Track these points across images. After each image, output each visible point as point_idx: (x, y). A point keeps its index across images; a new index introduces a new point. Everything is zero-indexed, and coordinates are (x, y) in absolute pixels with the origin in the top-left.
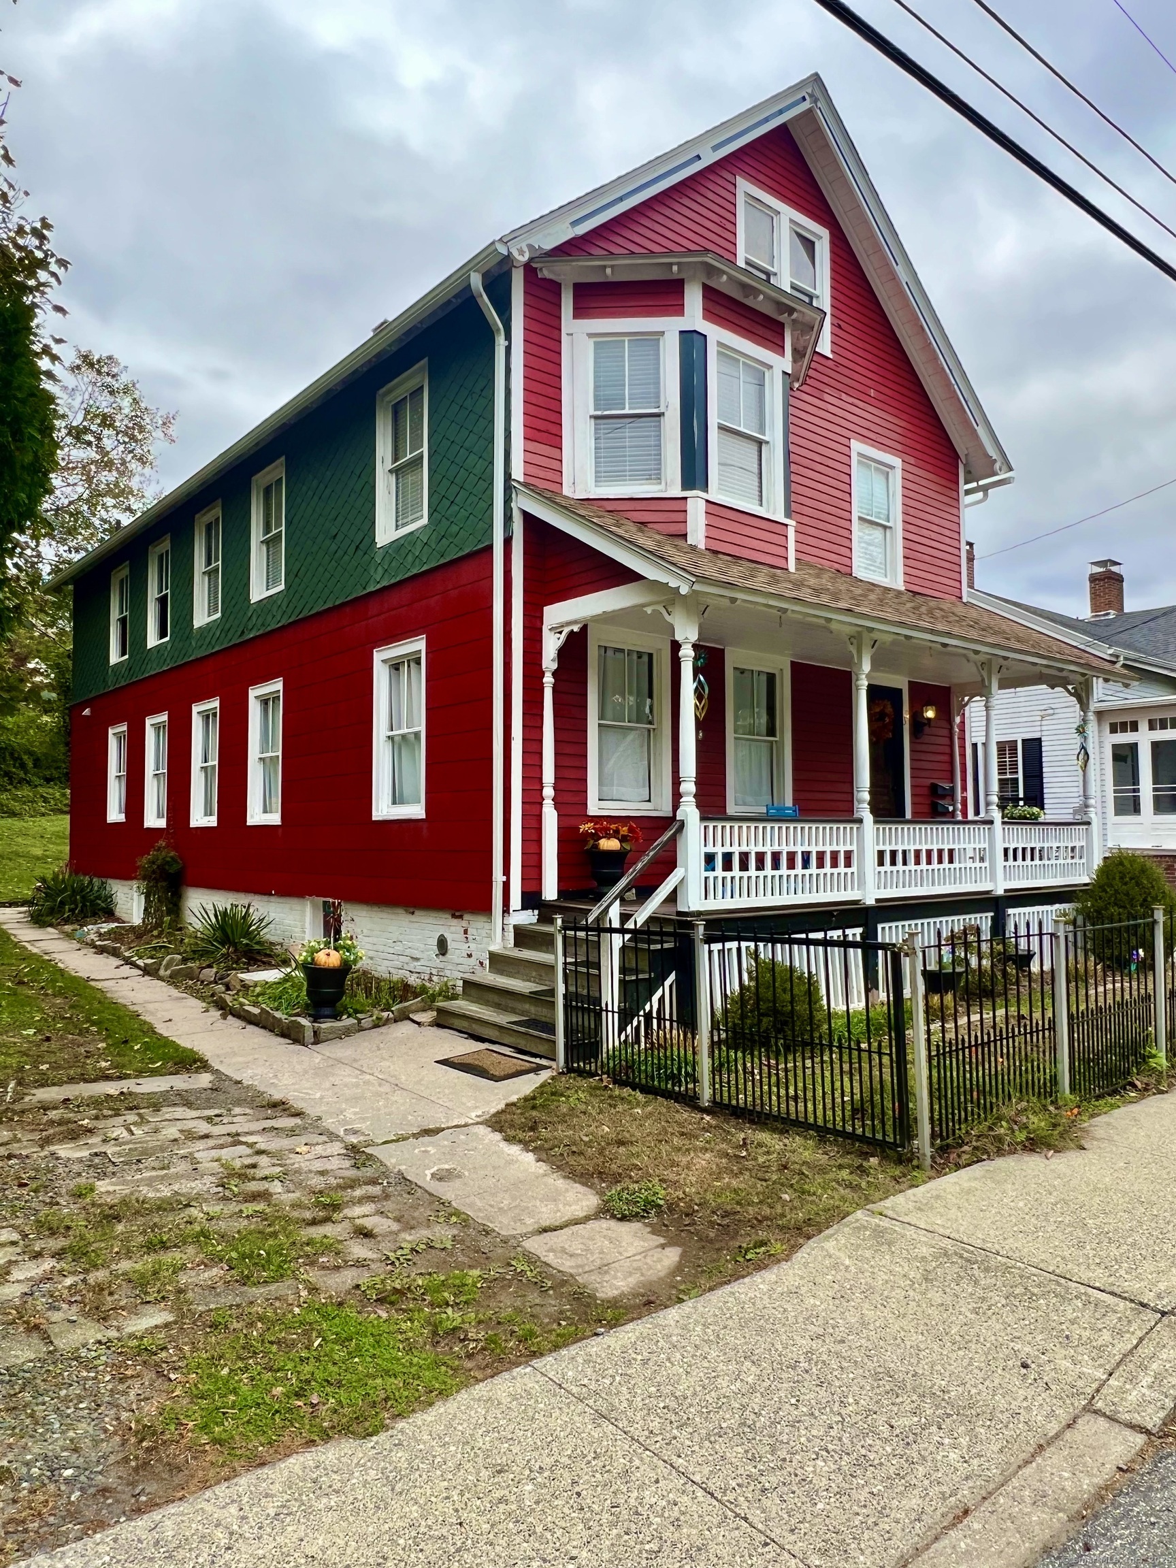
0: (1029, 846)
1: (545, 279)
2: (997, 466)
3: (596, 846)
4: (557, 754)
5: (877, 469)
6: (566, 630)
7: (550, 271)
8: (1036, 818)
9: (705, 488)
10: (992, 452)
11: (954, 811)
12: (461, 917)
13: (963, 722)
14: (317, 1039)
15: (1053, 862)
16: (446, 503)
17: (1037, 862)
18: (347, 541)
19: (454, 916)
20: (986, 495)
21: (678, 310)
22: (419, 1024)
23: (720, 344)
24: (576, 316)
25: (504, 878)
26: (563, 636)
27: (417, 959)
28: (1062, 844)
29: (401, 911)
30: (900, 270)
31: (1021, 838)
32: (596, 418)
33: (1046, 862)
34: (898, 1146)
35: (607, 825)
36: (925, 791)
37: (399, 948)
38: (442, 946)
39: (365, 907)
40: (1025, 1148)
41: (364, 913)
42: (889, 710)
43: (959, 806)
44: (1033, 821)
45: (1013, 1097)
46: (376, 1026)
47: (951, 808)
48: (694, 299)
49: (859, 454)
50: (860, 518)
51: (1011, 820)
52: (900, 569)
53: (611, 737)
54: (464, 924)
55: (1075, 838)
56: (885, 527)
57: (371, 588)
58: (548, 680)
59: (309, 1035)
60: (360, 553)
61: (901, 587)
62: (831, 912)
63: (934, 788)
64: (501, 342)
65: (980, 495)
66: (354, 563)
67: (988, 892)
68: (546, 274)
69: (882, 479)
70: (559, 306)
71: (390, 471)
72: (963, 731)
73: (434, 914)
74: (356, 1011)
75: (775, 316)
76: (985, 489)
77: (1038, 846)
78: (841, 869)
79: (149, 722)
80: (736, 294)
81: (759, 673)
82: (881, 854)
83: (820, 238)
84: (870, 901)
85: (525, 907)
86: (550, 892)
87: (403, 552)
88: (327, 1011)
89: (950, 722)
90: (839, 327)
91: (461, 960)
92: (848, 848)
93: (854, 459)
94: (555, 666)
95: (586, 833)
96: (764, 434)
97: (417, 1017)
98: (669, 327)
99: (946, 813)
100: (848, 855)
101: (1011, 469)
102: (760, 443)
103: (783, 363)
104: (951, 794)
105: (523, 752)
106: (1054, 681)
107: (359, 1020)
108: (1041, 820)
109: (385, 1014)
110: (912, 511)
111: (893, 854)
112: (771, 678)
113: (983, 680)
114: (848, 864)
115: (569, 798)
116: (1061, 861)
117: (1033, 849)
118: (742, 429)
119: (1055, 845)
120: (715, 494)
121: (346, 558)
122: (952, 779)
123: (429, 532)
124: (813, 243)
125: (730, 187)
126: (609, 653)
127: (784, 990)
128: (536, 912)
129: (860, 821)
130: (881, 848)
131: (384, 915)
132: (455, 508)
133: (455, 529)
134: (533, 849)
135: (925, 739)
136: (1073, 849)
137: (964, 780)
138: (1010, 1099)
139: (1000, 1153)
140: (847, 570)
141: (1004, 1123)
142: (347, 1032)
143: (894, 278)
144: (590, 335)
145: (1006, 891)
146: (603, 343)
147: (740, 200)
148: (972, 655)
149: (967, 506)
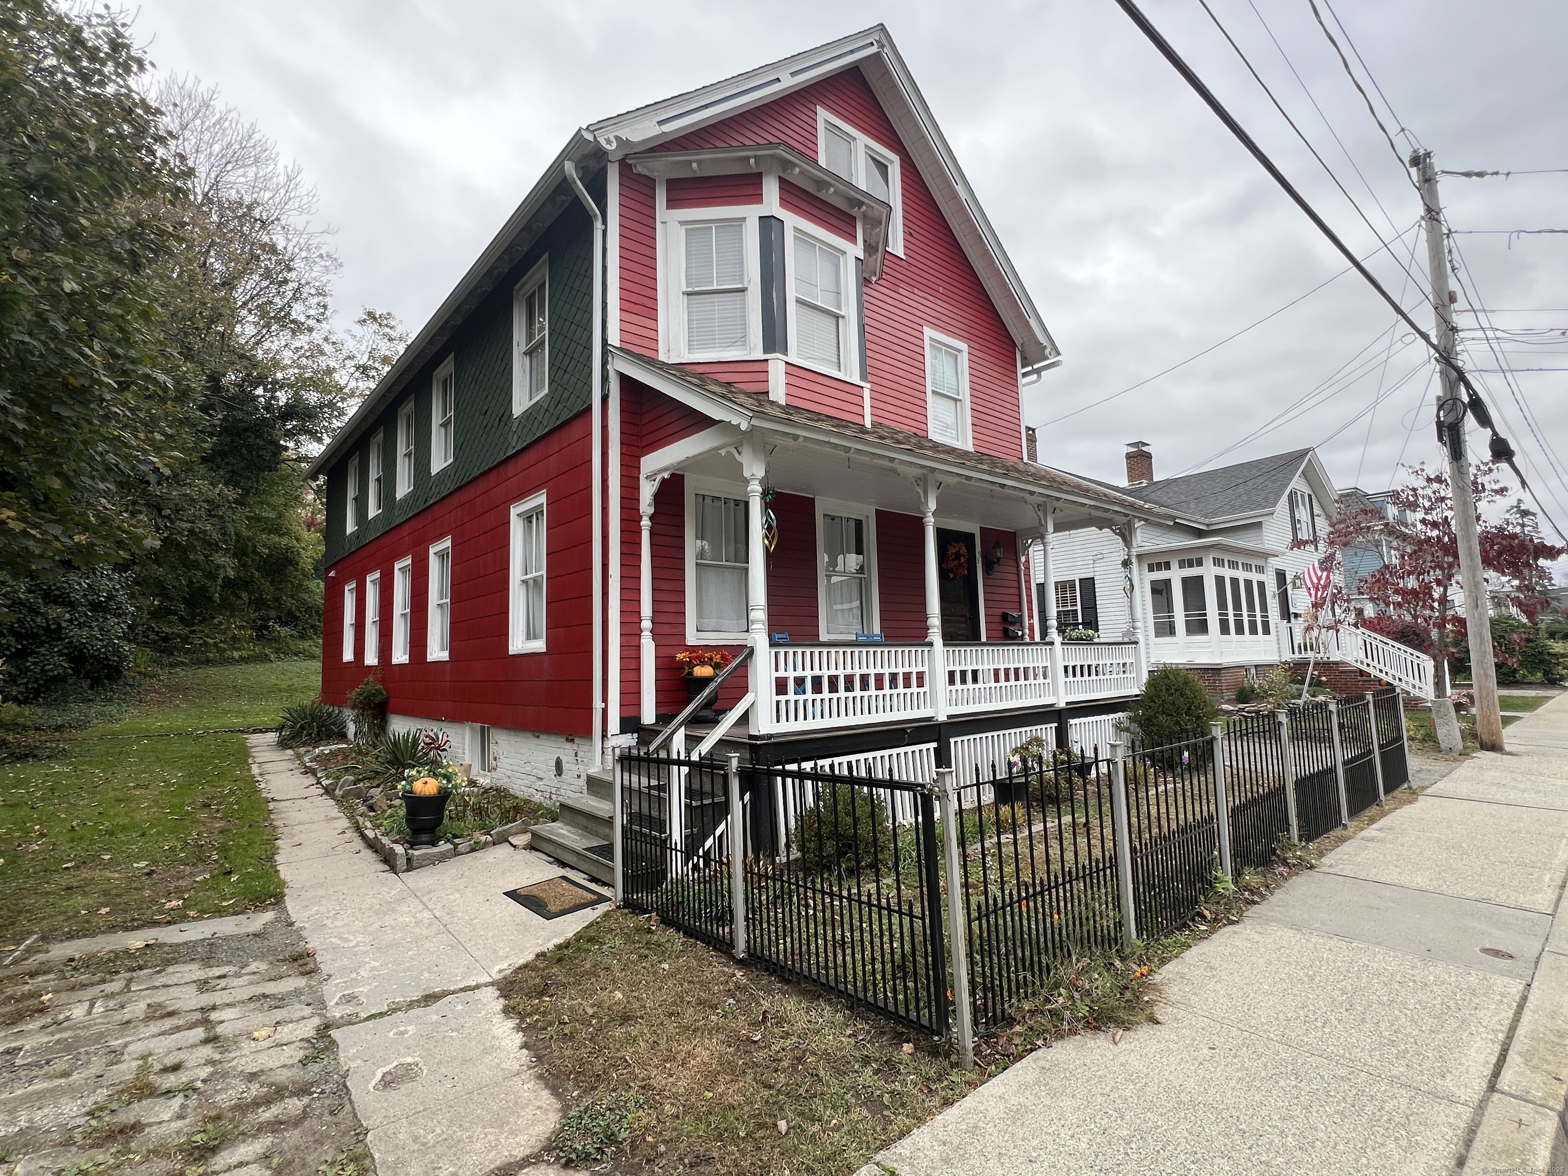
0: (1086, 663)
1: (639, 175)
2: (1047, 351)
3: (690, 673)
4: (654, 590)
5: (946, 352)
6: (659, 478)
7: (644, 167)
8: (1092, 639)
9: (785, 351)
10: (1042, 339)
11: (1023, 635)
12: (572, 741)
13: (1027, 561)
14: (411, 865)
15: (1108, 676)
16: (561, 373)
17: (1093, 677)
18: (494, 416)
19: (567, 740)
20: (1039, 376)
21: (757, 198)
22: (514, 847)
23: (796, 229)
24: (669, 207)
25: (603, 705)
26: (656, 484)
27: (541, 779)
28: (1114, 662)
29: (529, 735)
30: (960, 189)
31: (1080, 656)
32: (689, 294)
33: (1101, 677)
34: (934, 1033)
35: (700, 654)
36: (998, 619)
37: (528, 768)
38: (559, 767)
39: (505, 732)
40: (1088, 1026)
41: (504, 737)
42: (964, 550)
43: (1027, 631)
44: (1088, 641)
45: (1073, 953)
46: (473, 850)
47: (1020, 633)
48: (771, 190)
49: (931, 339)
50: (933, 392)
51: (1069, 641)
52: (970, 434)
53: (712, 577)
54: (575, 747)
55: (1126, 655)
56: (956, 400)
57: (509, 453)
58: (645, 523)
59: (401, 862)
60: (502, 424)
61: (970, 448)
62: (904, 730)
63: (1005, 616)
64: (598, 226)
65: (1035, 377)
66: (498, 433)
67: (1052, 705)
68: (640, 169)
69: (952, 360)
70: (654, 199)
71: (525, 353)
72: (1028, 569)
73: (553, 738)
74: (455, 836)
75: (847, 210)
76: (1038, 371)
77: (1094, 663)
78: (914, 689)
79: (368, 579)
80: (811, 188)
81: (848, 519)
82: (951, 674)
83: (892, 162)
84: (942, 718)
85: (623, 731)
86: (648, 716)
87: (532, 418)
88: (425, 837)
89: (1017, 561)
90: (911, 235)
91: (572, 781)
92: (920, 669)
93: (927, 343)
94: (651, 511)
95: (681, 661)
96: (840, 309)
97: (514, 840)
98: (751, 213)
99: (1016, 637)
100: (920, 676)
101: (1059, 354)
102: (837, 317)
103: (857, 250)
104: (1019, 621)
105: (621, 589)
106: (1101, 524)
107: (456, 846)
108: (1096, 640)
109: (483, 838)
110: (977, 387)
111: (963, 673)
112: (859, 524)
113: (1040, 520)
114: (920, 684)
115: (666, 629)
116: (1114, 676)
117: (1089, 666)
118: (819, 304)
119: (1108, 663)
120: (792, 359)
121: (493, 430)
122: (1020, 609)
123: (549, 398)
124: (886, 167)
125: (812, 115)
126: (708, 501)
127: (847, 814)
128: (635, 735)
129: (931, 644)
130: (952, 668)
131: (518, 739)
132: (567, 376)
133: (567, 394)
134: (631, 676)
135: (995, 575)
136: (1124, 665)
137: (1030, 609)
138: (1070, 955)
139: (1060, 1036)
140: (924, 434)
141: (1062, 990)
142: (442, 858)
143: (955, 196)
144: (682, 223)
145: (1067, 703)
146: (693, 229)
147: (821, 126)
148: (1029, 498)
149: (1024, 385)
